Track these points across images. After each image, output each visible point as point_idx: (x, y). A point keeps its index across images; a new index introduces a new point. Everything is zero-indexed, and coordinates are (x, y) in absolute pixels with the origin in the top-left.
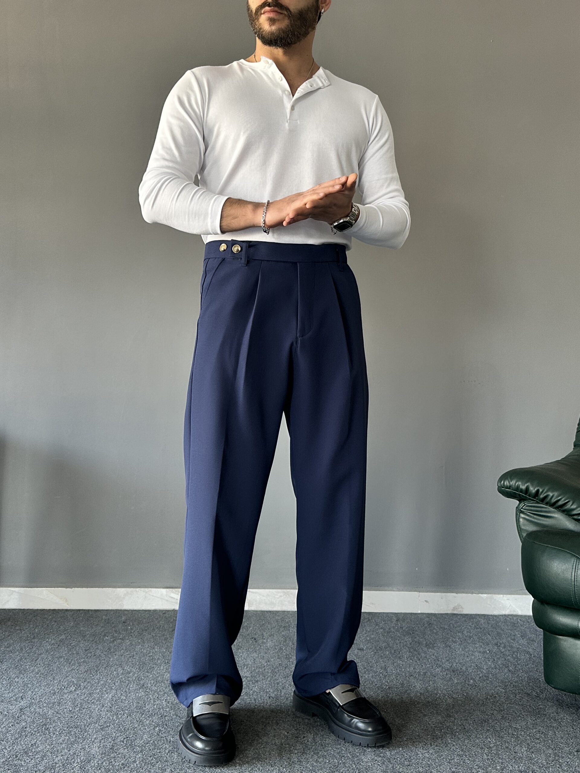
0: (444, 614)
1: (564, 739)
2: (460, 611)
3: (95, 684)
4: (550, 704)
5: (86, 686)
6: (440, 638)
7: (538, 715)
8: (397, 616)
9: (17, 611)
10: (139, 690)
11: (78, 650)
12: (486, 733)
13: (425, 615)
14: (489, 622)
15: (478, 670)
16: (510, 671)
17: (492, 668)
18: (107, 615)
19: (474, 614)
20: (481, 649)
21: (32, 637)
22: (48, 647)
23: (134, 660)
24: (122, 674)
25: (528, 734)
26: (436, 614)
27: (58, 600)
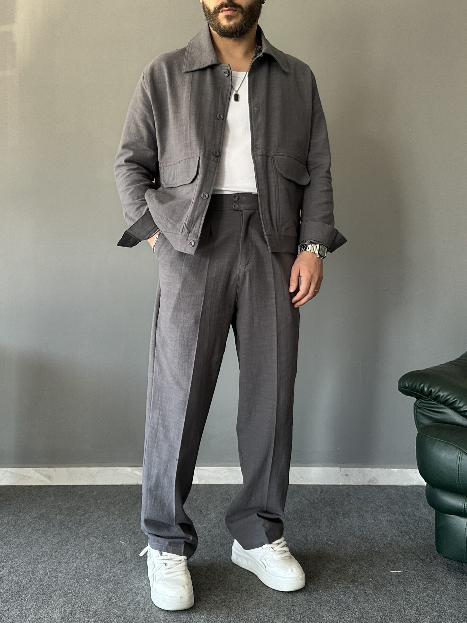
0: (361, 485)
1: (448, 602)
2: (375, 483)
3: (65, 554)
4: (440, 569)
5: (57, 556)
6: (356, 508)
7: (429, 580)
8: (322, 487)
9: (9, 487)
10: (100, 559)
11: (55, 522)
12: (383, 597)
13: (345, 487)
14: (399, 492)
15: (384, 538)
16: (410, 538)
17: (396, 536)
18: (82, 490)
19: (386, 486)
20: (389, 518)
21: (18, 511)
22: (31, 521)
23: (99, 532)
24: (88, 544)
25: (419, 597)
26: (354, 485)
27: (43, 478)
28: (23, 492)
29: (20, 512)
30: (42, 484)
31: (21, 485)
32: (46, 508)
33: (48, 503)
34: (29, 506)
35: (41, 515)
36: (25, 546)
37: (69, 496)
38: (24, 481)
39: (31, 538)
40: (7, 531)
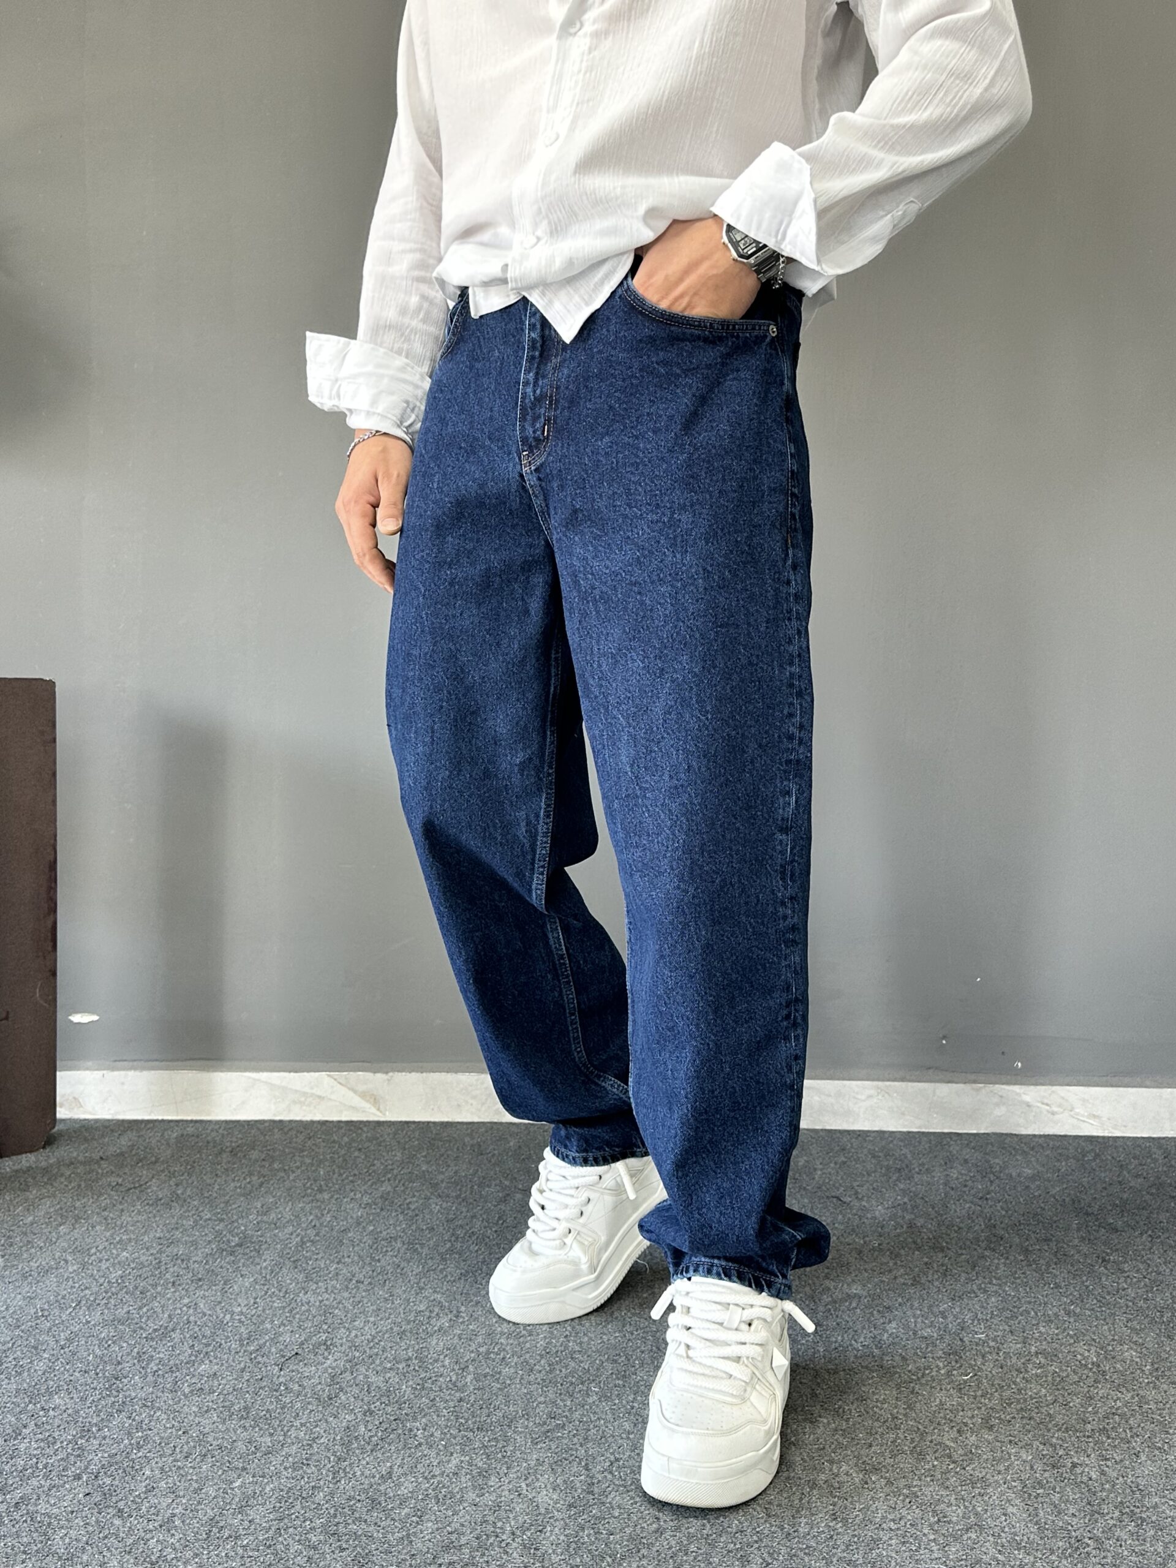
9: (266, 1125)
21: (316, 1188)
22: (359, 1214)
27: (357, 1101)
28: (310, 1138)
29: (320, 1190)
30: (355, 1117)
31: (298, 1118)
32: (389, 1180)
33: (390, 1167)
34: (341, 1175)
35: (384, 1197)
36: (370, 1283)
37: (443, 1150)
38: (304, 1108)
39: (379, 1261)
40: (303, 1243)
